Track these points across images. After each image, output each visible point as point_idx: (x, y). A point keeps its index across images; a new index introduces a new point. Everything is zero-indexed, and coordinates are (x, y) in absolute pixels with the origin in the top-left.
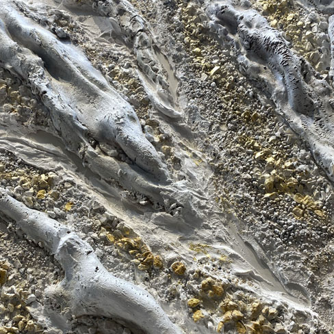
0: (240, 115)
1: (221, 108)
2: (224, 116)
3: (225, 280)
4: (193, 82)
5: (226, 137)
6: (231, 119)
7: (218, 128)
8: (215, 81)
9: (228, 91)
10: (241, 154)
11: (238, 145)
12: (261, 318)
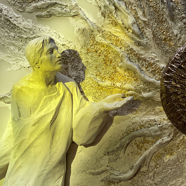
0: (159, 20)
1: (155, 18)
2: (156, 21)
3: (153, 62)
4: (149, 11)
5: (156, 26)
6: (157, 21)
7: (154, 24)
8: (155, 10)
9: (157, 13)
10: (159, 31)
11: (158, 29)
12: (159, 70)
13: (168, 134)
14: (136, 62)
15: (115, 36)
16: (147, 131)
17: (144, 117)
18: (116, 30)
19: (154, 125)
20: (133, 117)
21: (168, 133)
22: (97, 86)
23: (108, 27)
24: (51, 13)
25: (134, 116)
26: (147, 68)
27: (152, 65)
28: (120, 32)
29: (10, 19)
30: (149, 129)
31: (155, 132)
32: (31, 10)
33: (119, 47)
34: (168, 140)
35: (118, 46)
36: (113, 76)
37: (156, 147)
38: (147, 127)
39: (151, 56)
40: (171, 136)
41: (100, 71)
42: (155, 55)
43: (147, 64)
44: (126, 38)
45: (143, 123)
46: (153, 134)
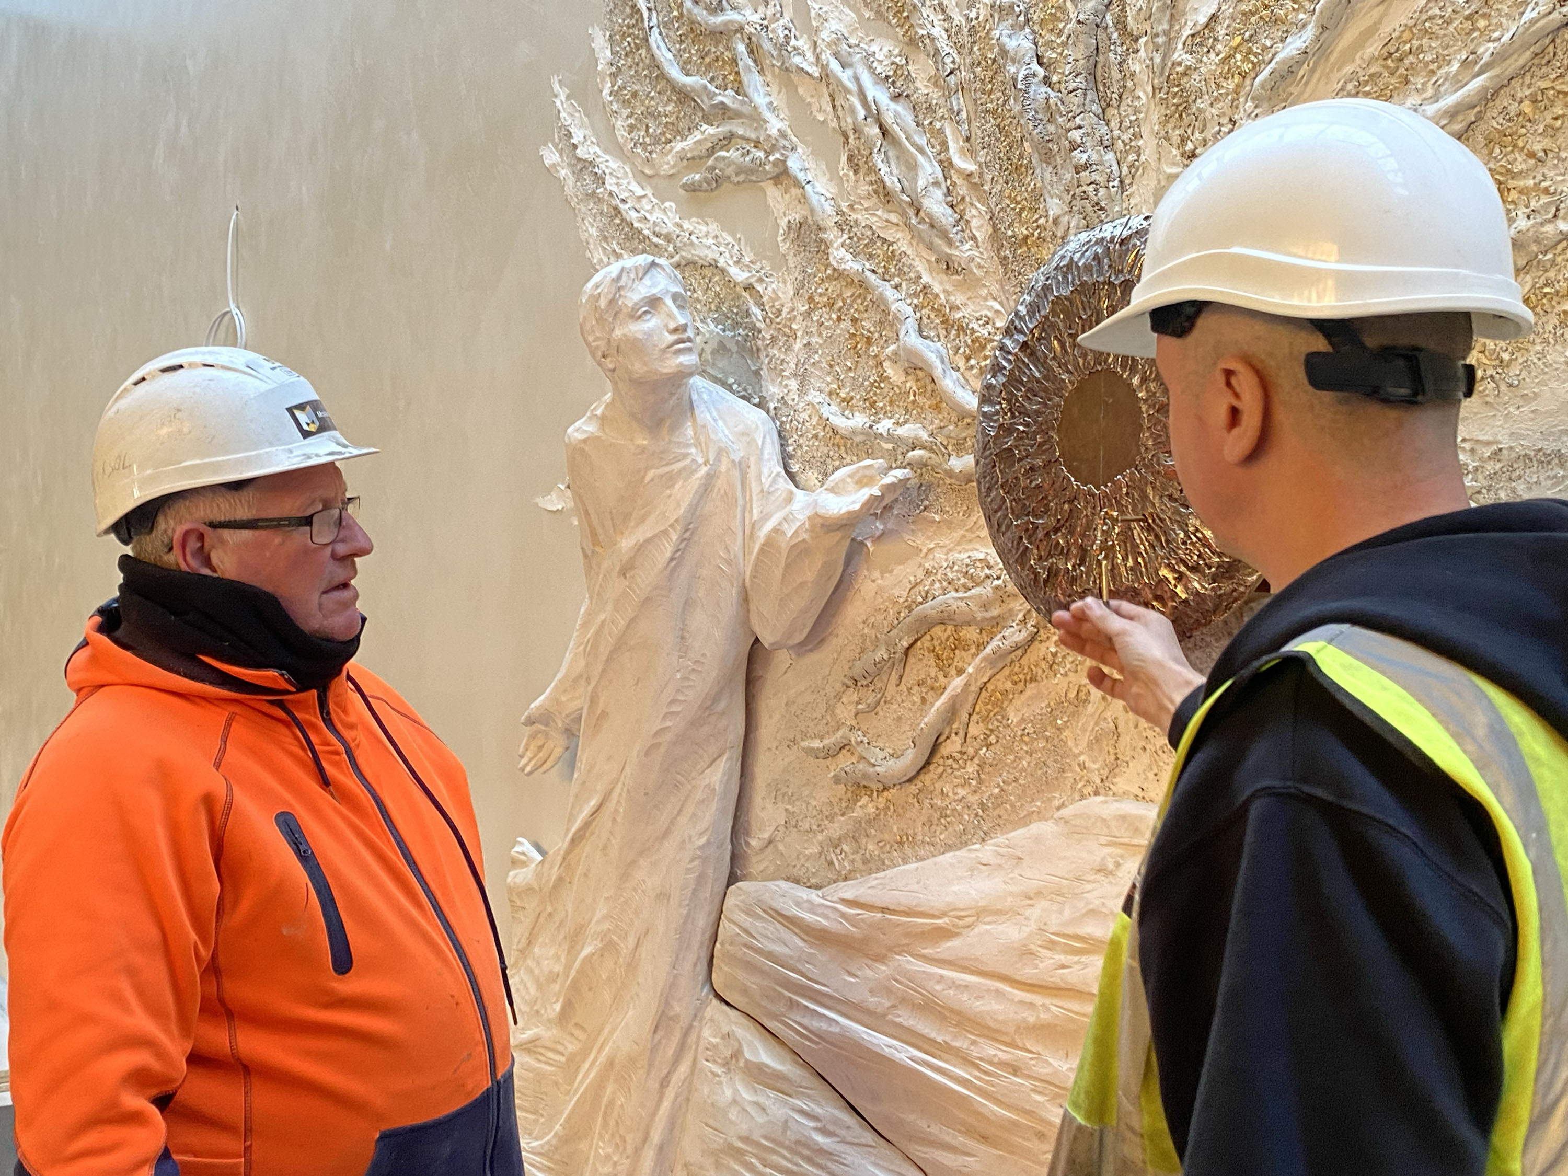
3: (986, 334)
13: (1020, 616)
14: (941, 336)
15: (884, 241)
16: (960, 603)
17: (959, 548)
18: (885, 216)
19: (983, 581)
20: (930, 550)
21: (1020, 611)
22: (831, 433)
23: (866, 209)
24: (717, 171)
25: (932, 546)
26: (968, 359)
27: (983, 347)
28: (897, 225)
29: (621, 206)
30: (969, 594)
31: (985, 606)
32: (673, 167)
33: (892, 283)
34: (1017, 639)
35: (889, 281)
36: (875, 394)
37: (983, 665)
38: (964, 586)
39: (983, 313)
40: (1029, 626)
41: (841, 378)
42: (997, 306)
43: (969, 341)
44: (914, 244)
45: (953, 572)
46: (980, 615)
